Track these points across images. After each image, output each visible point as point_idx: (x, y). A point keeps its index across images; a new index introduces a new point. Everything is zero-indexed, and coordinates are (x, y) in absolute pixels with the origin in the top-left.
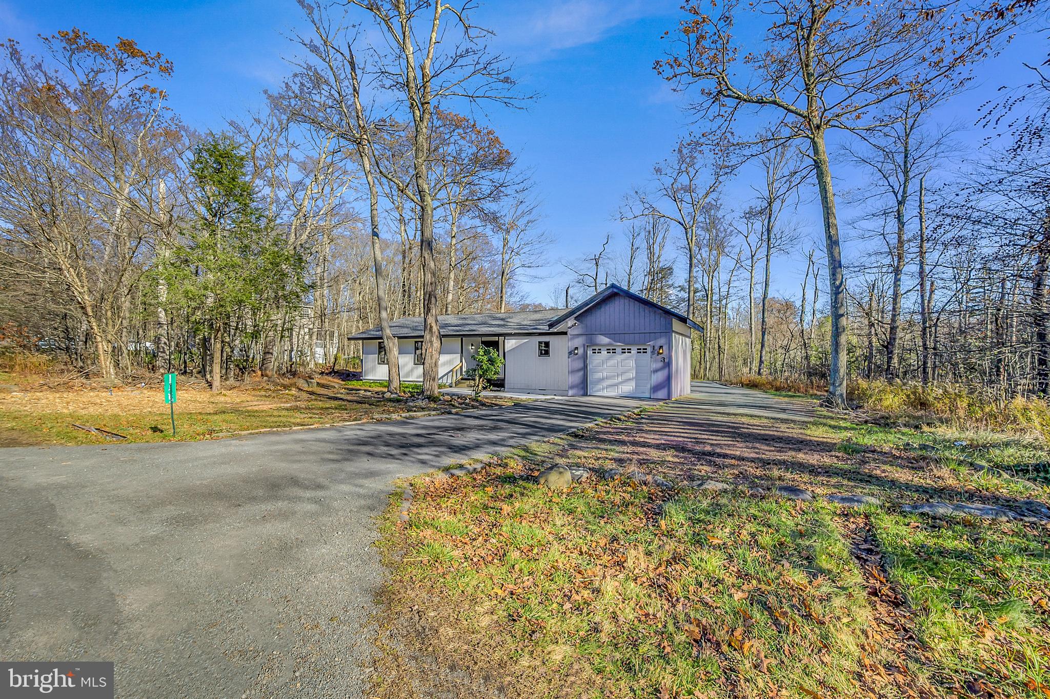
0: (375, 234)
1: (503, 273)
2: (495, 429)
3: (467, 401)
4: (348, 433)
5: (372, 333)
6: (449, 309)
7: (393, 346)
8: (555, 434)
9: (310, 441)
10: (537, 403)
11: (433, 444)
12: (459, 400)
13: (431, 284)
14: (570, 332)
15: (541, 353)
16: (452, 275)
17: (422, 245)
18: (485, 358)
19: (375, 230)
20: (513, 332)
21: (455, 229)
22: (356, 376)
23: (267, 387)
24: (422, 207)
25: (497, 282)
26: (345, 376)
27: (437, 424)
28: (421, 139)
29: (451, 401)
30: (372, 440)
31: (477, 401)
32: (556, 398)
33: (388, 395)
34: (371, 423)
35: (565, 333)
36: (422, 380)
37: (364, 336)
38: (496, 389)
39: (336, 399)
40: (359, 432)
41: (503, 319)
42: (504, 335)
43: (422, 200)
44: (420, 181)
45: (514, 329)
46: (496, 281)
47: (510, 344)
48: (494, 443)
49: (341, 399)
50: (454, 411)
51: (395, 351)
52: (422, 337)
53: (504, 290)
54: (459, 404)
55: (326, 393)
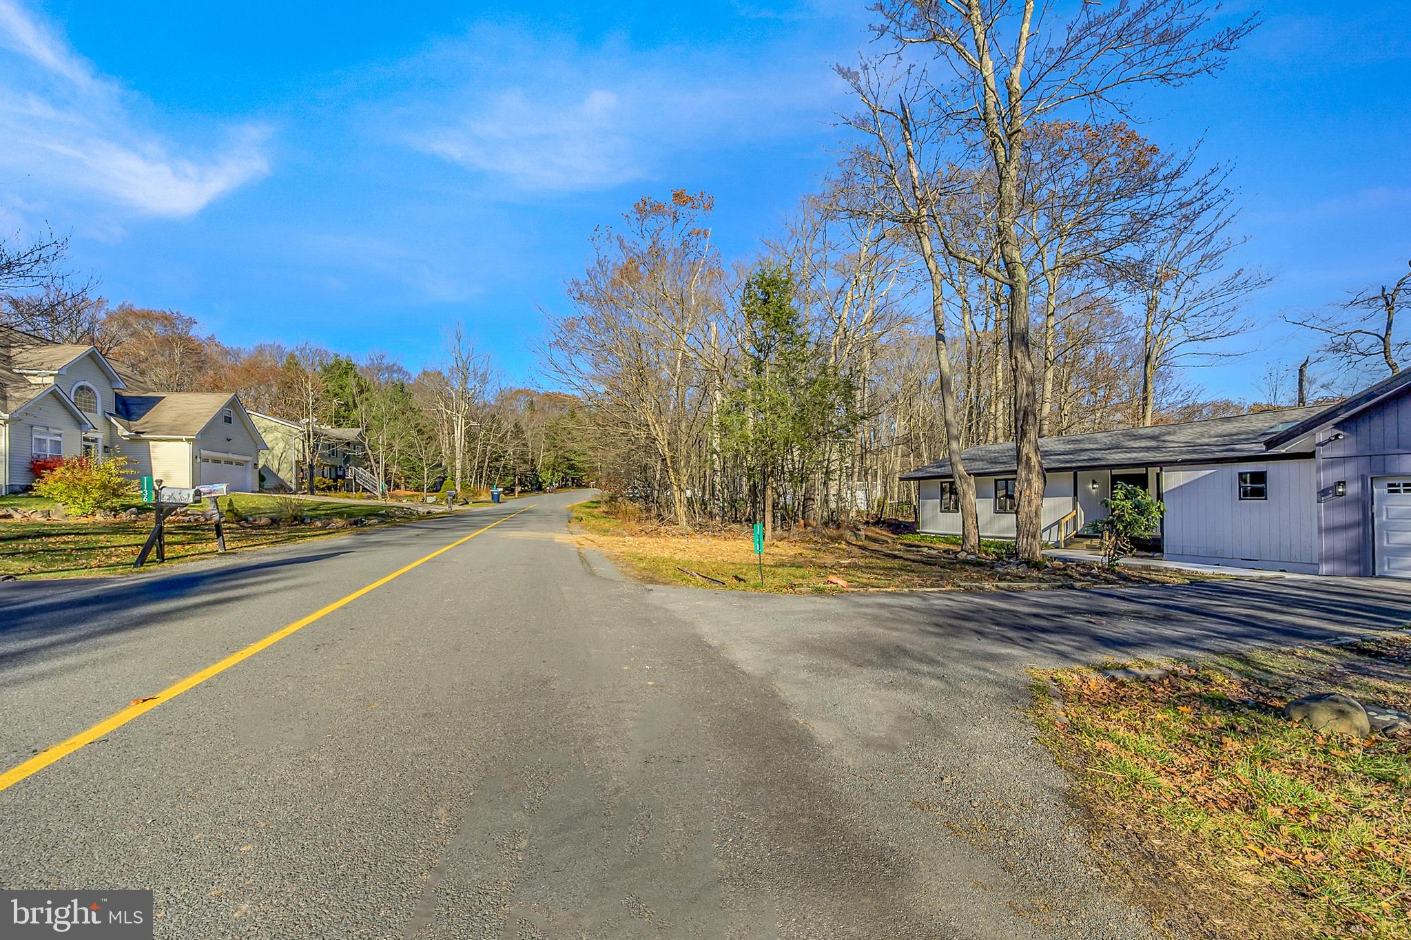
0: (940, 338)
1: (1148, 357)
2: (1166, 619)
3: (1095, 571)
4: (936, 602)
5: (931, 470)
6: (1046, 427)
7: (968, 489)
8: (1307, 642)
9: (896, 607)
10: (1242, 584)
11: (1064, 630)
12: (1079, 569)
13: (1027, 395)
14: (1321, 451)
15: (1245, 494)
16: (1050, 375)
17: (1011, 342)
18: (1128, 504)
19: (940, 332)
20: (1180, 458)
21: (1053, 302)
22: (911, 528)
23: (815, 539)
24: (1011, 286)
25: (1136, 373)
26: (894, 527)
27: (1056, 601)
28: (1008, 188)
29: (1065, 569)
30: (971, 614)
31: (1113, 572)
32: (1288, 576)
33: (962, 555)
34: (959, 592)
35: (1311, 455)
36: (1015, 536)
37: (920, 474)
38: (1144, 553)
39: (895, 557)
40: (949, 603)
41: (1153, 438)
42: (1161, 464)
43: (1011, 275)
44: (1007, 249)
45: (1182, 453)
46: (1132, 372)
47: (1173, 480)
48: (1175, 642)
49: (901, 558)
50: (1078, 585)
51: (971, 495)
52: (1015, 472)
53: (1150, 386)
54: (1081, 575)
55: (880, 549)
